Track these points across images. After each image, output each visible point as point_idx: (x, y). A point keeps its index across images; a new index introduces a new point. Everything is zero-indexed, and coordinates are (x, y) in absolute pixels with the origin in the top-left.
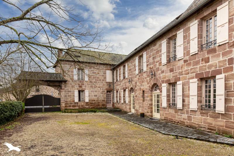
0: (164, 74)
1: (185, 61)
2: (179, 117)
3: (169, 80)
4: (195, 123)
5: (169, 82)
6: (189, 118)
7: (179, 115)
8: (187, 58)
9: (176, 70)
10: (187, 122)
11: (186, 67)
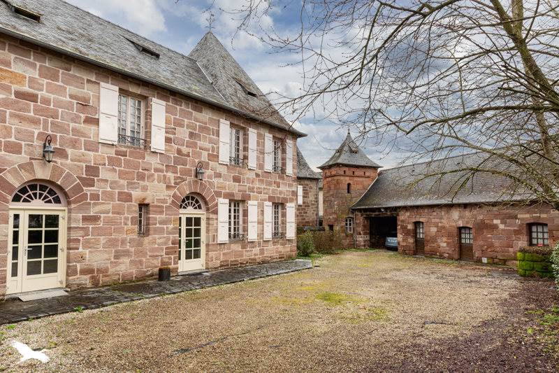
0: (221, 180)
1: (257, 175)
2: (249, 253)
3: (232, 195)
4: (267, 257)
5: (232, 198)
6: (262, 252)
7: (248, 251)
8: (260, 172)
9: (244, 182)
10: (259, 258)
11: (257, 183)
